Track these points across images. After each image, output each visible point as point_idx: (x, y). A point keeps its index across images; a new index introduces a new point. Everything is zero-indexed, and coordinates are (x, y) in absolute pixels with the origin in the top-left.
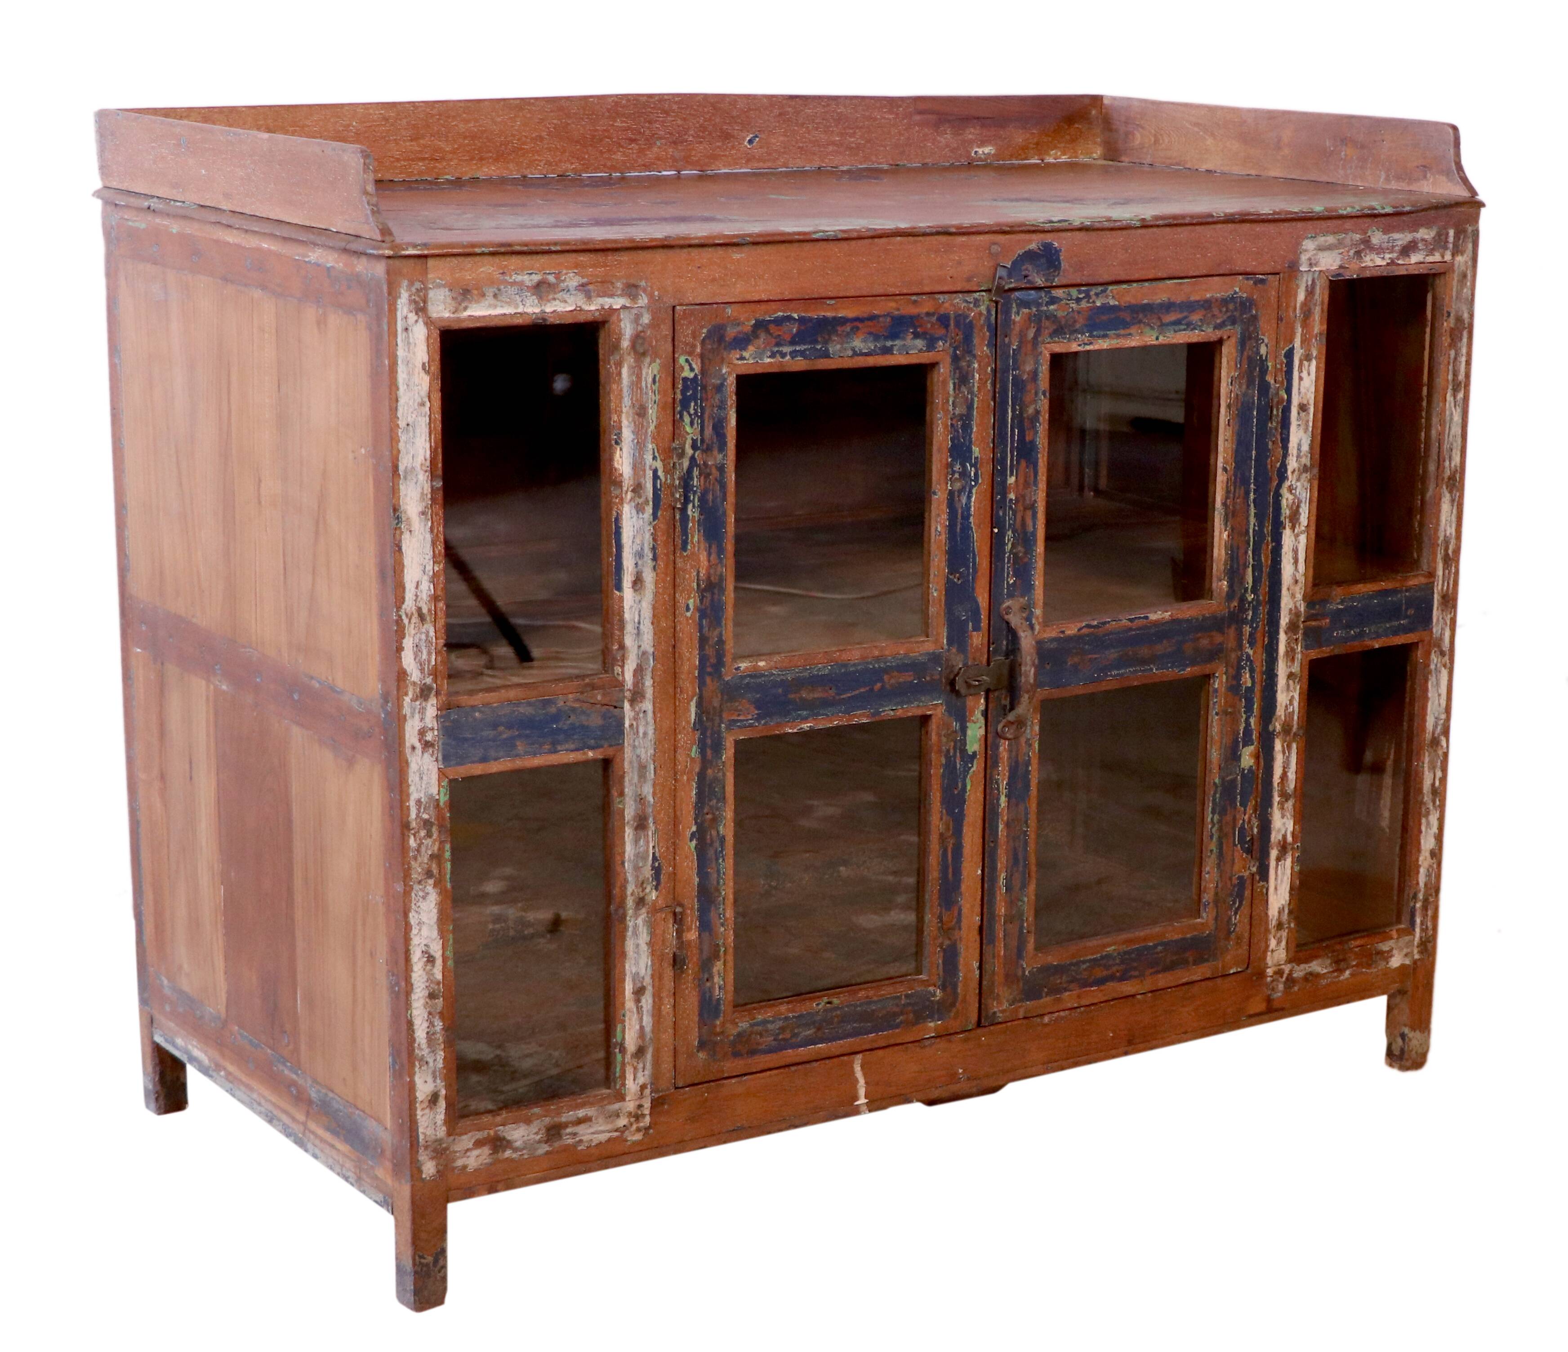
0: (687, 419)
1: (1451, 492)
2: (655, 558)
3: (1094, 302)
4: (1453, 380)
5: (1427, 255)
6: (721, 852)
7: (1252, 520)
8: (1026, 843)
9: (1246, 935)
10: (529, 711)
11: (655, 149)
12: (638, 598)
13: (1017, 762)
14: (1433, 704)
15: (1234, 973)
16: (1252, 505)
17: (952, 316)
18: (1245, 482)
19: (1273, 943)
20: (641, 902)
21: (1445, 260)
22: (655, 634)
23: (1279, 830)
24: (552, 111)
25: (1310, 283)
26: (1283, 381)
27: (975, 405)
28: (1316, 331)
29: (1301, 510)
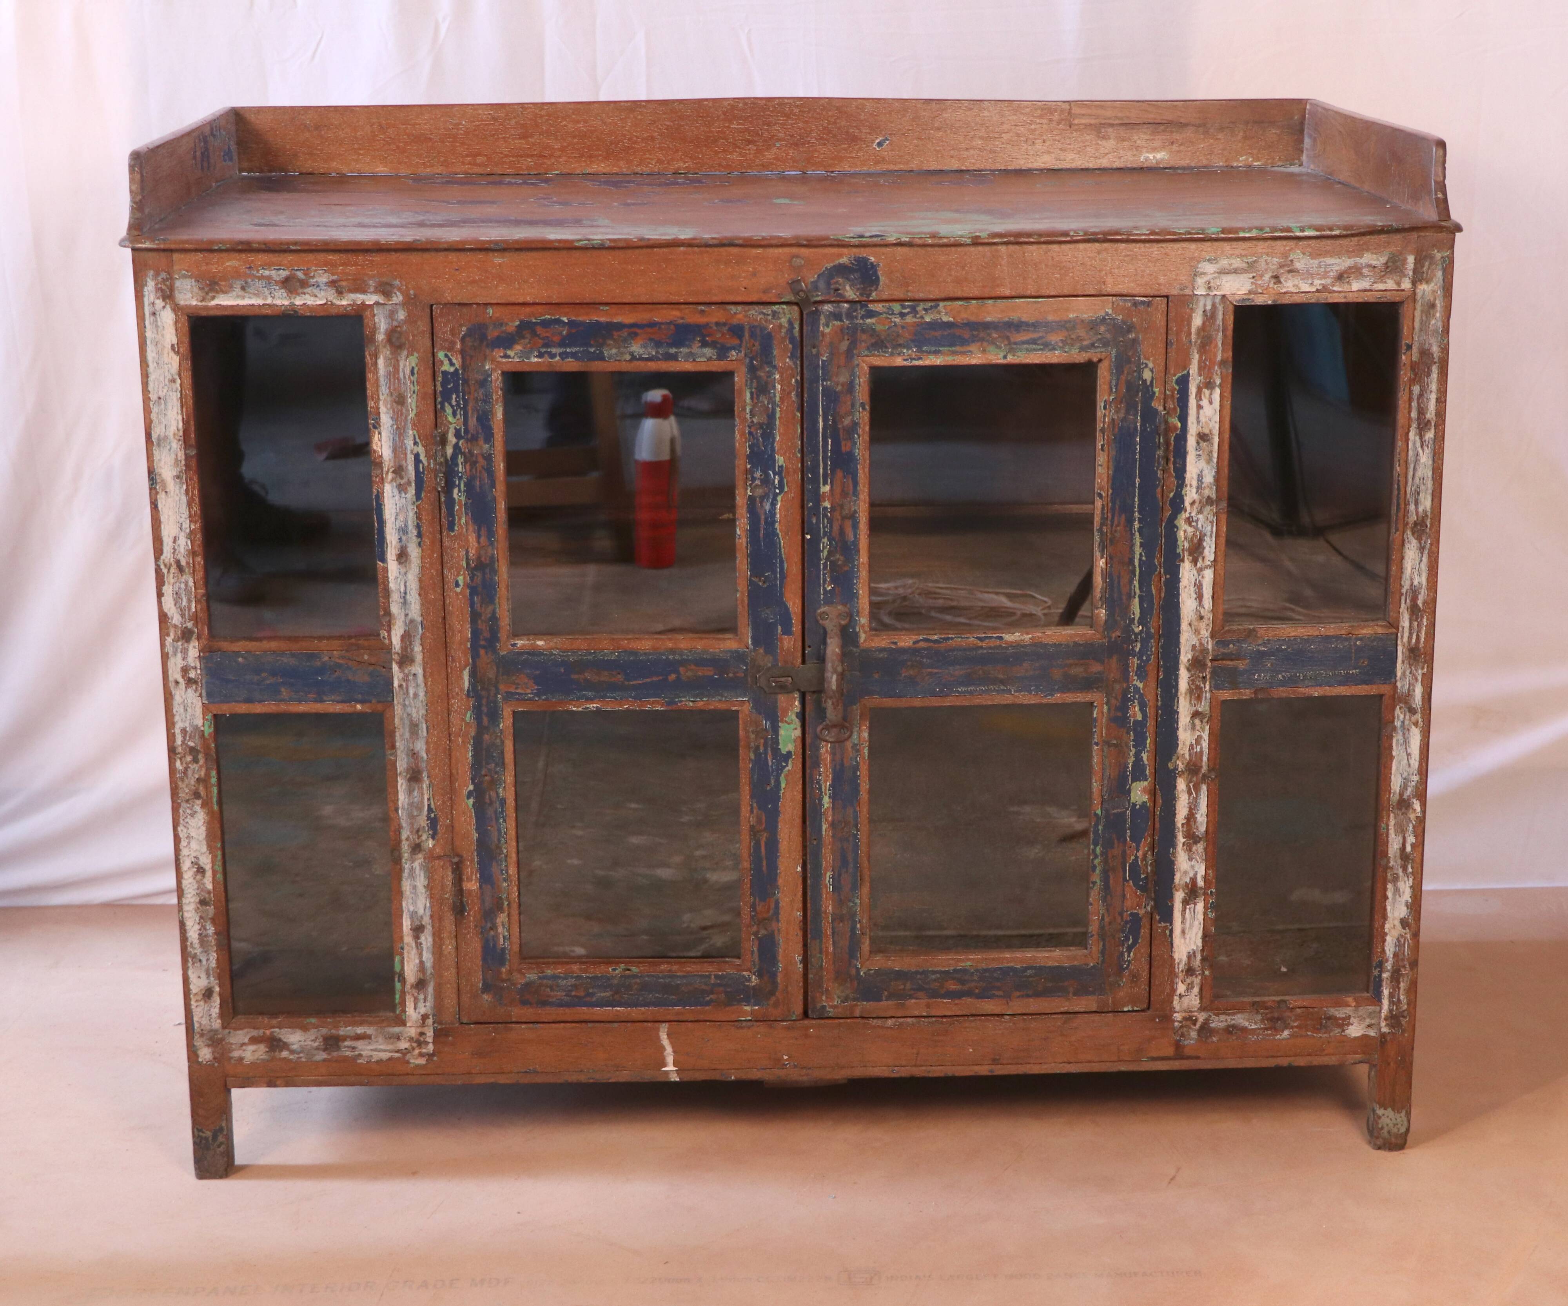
0: (449, 410)
1: (1419, 539)
2: (419, 535)
3: (922, 317)
4: (1419, 418)
5: (1375, 282)
6: (502, 812)
7: (1138, 550)
8: (856, 847)
9: (1145, 974)
10: (293, 662)
11: (774, 150)
12: (403, 570)
13: (842, 765)
14: (1399, 762)
15: (1129, 1011)
16: (1137, 534)
17: (747, 327)
18: (1127, 510)
19: (1181, 988)
20: (416, 848)
21: (1403, 287)
22: (422, 604)
23: (1186, 873)
24: (665, 113)
25: (1209, 307)
26: (1175, 408)
27: (778, 415)
28: (1219, 358)
29: (1205, 544)
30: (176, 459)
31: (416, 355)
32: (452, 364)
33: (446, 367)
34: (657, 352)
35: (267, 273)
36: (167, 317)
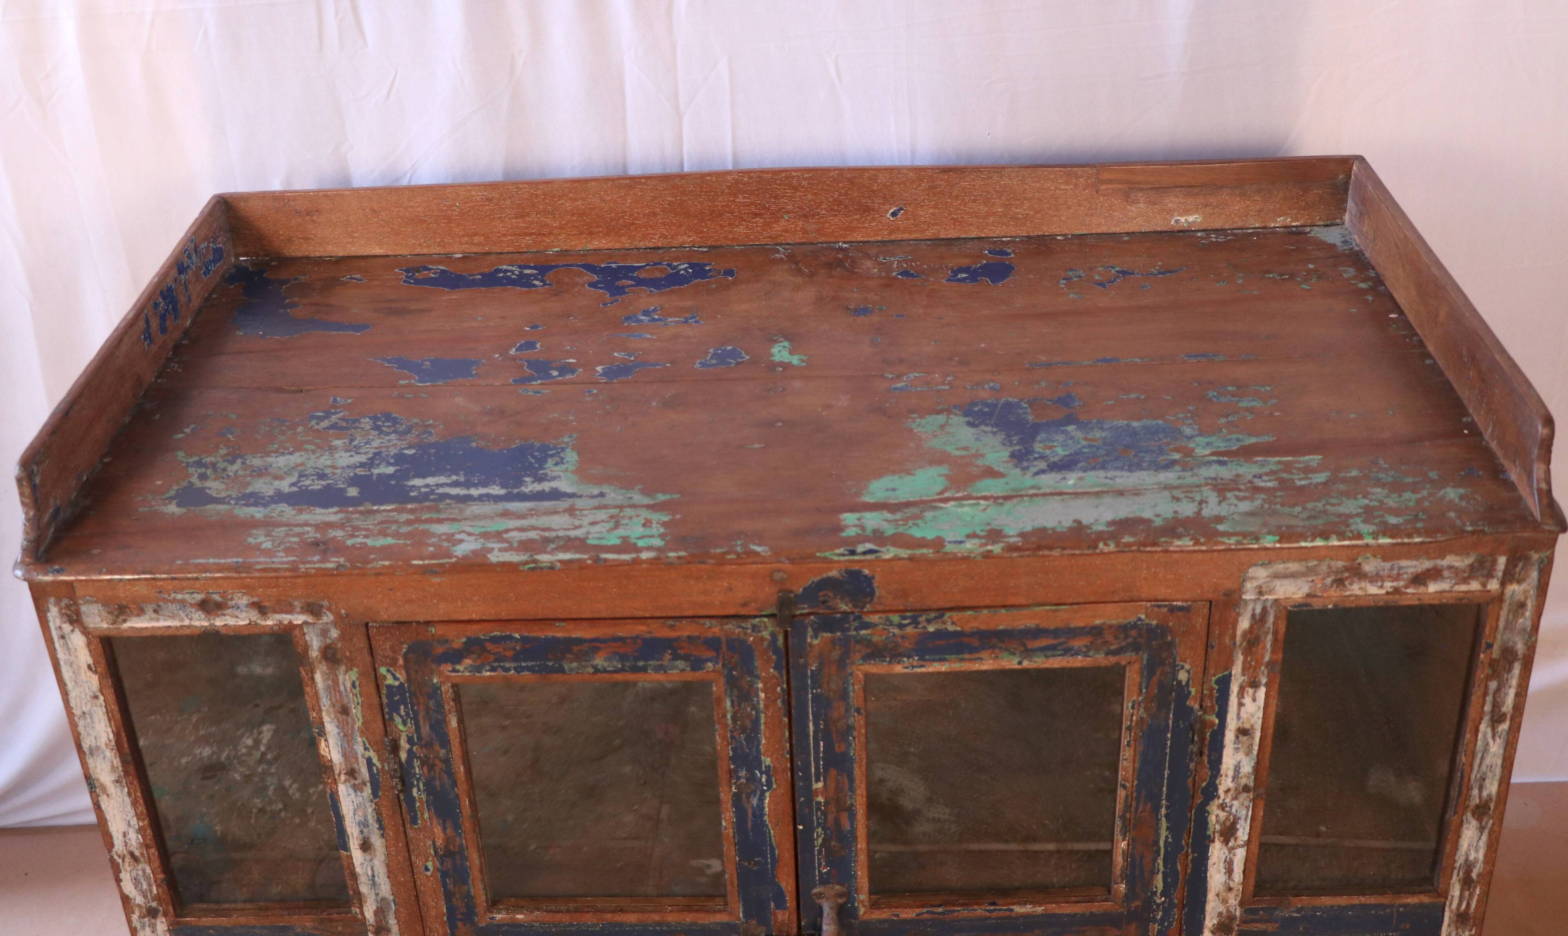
1: (1480, 820)
2: (381, 828)
3: (925, 628)
4: (1493, 712)
5: (1456, 584)
7: (1164, 833)
11: (783, 223)
16: (1164, 819)
17: (724, 640)
18: (1153, 798)
21: (1489, 587)
22: (392, 885)
25: (1258, 612)
26: (1213, 707)
27: (762, 721)
28: (1267, 658)
29: (1238, 826)
30: (113, 766)
31: (355, 669)
32: (396, 678)
33: (390, 681)
34: (623, 665)
35: (179, 596)
36: (78, 640)
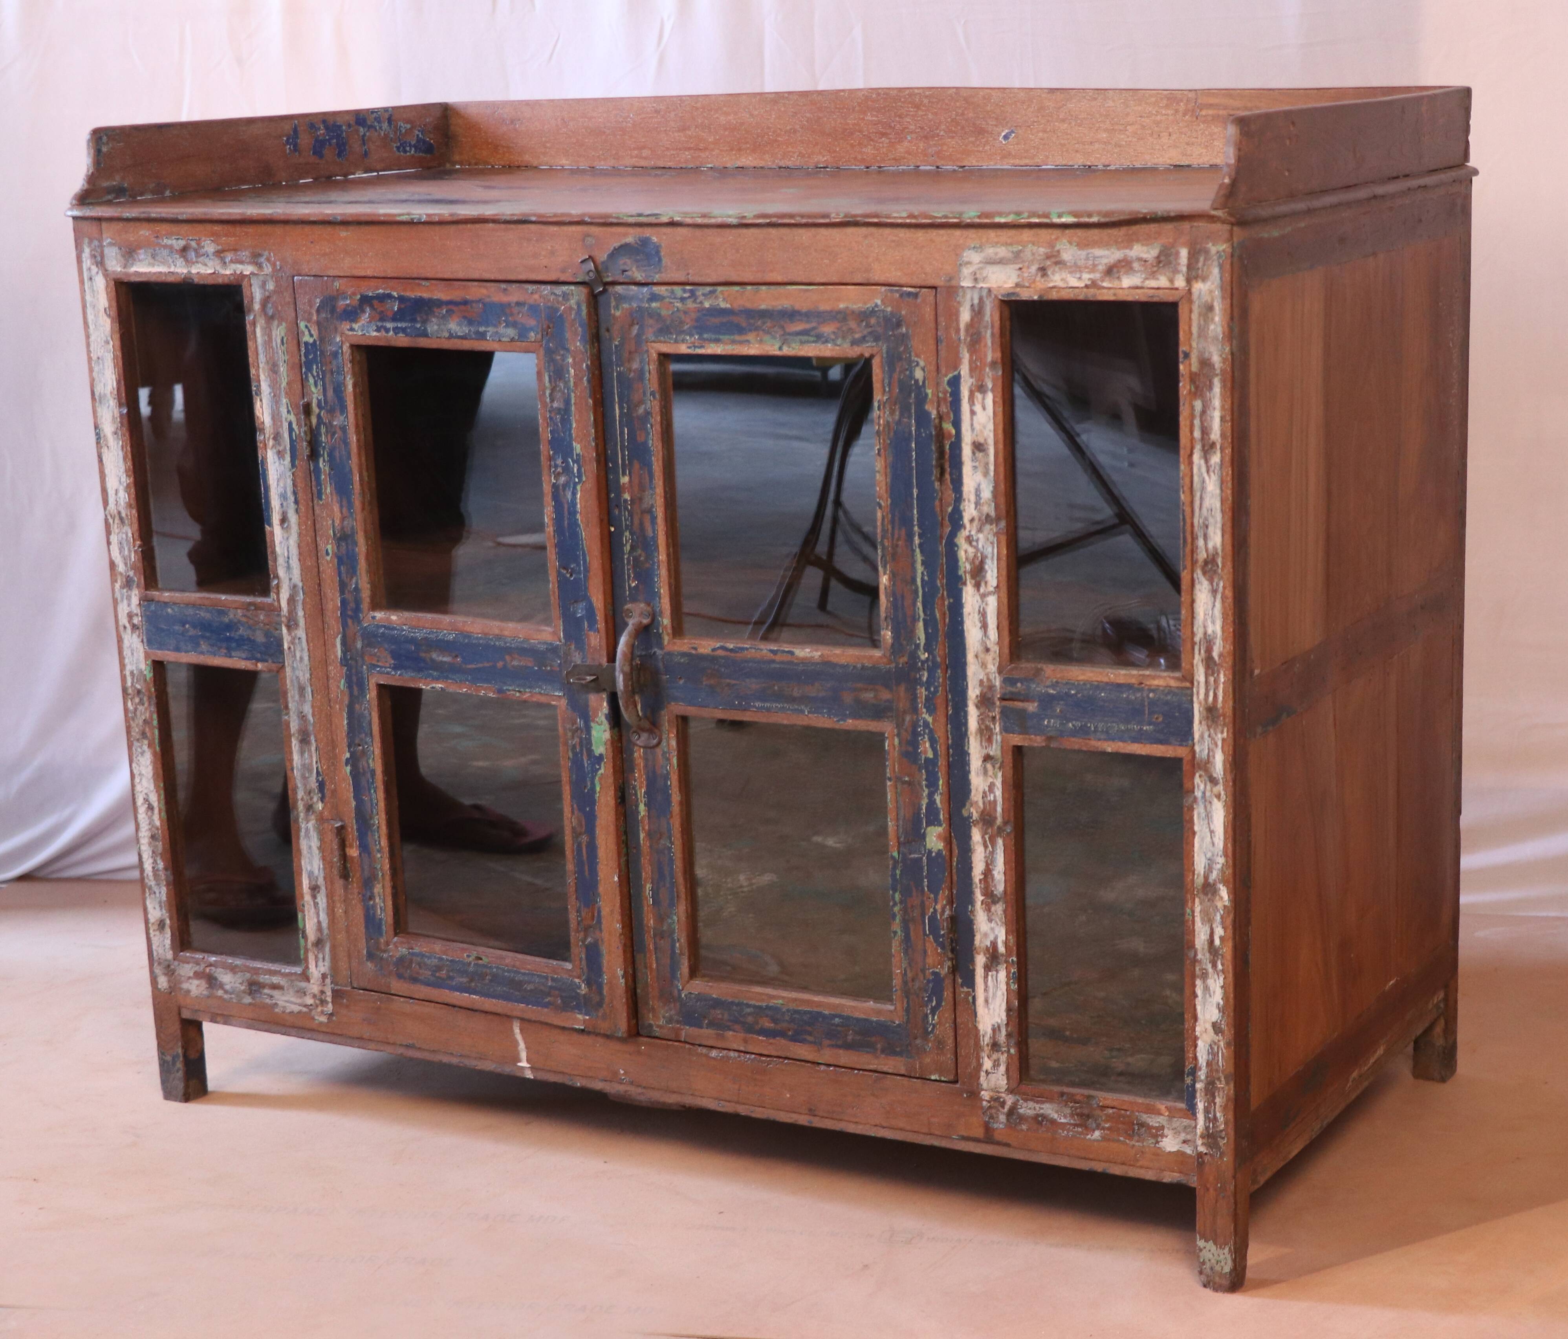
0: (311, 380)
1: (1211, 581)
2: (296, 502)
3: (701, 303)
4: (1202, 439)
5: (1146, 279)
6: (373, 783)
7: (920, 568)
8: (671, 860)
9: (950, 1042)
10: (208, 616)
12: (286, 535)
13: (654, 772)
14: (1202, 839)
15: (936, 1080)
16: (918, 550)
17: (542, 307)
18: (906, 522)
19: (987, 1064)
20: (309, 808)
21: (1177, 284)
22: (302, 570)
23: (986, 935)
25: (976, 301)
26: (948, 413)
27: (573, 401)
28: (989, 359)
29: (987, 567)
30: (113, 416)
31: (284, 325)
32: (311, 335)
33: (307, 338)
34: (468, 330)
35: (169, 242)
36: (100, 282)
